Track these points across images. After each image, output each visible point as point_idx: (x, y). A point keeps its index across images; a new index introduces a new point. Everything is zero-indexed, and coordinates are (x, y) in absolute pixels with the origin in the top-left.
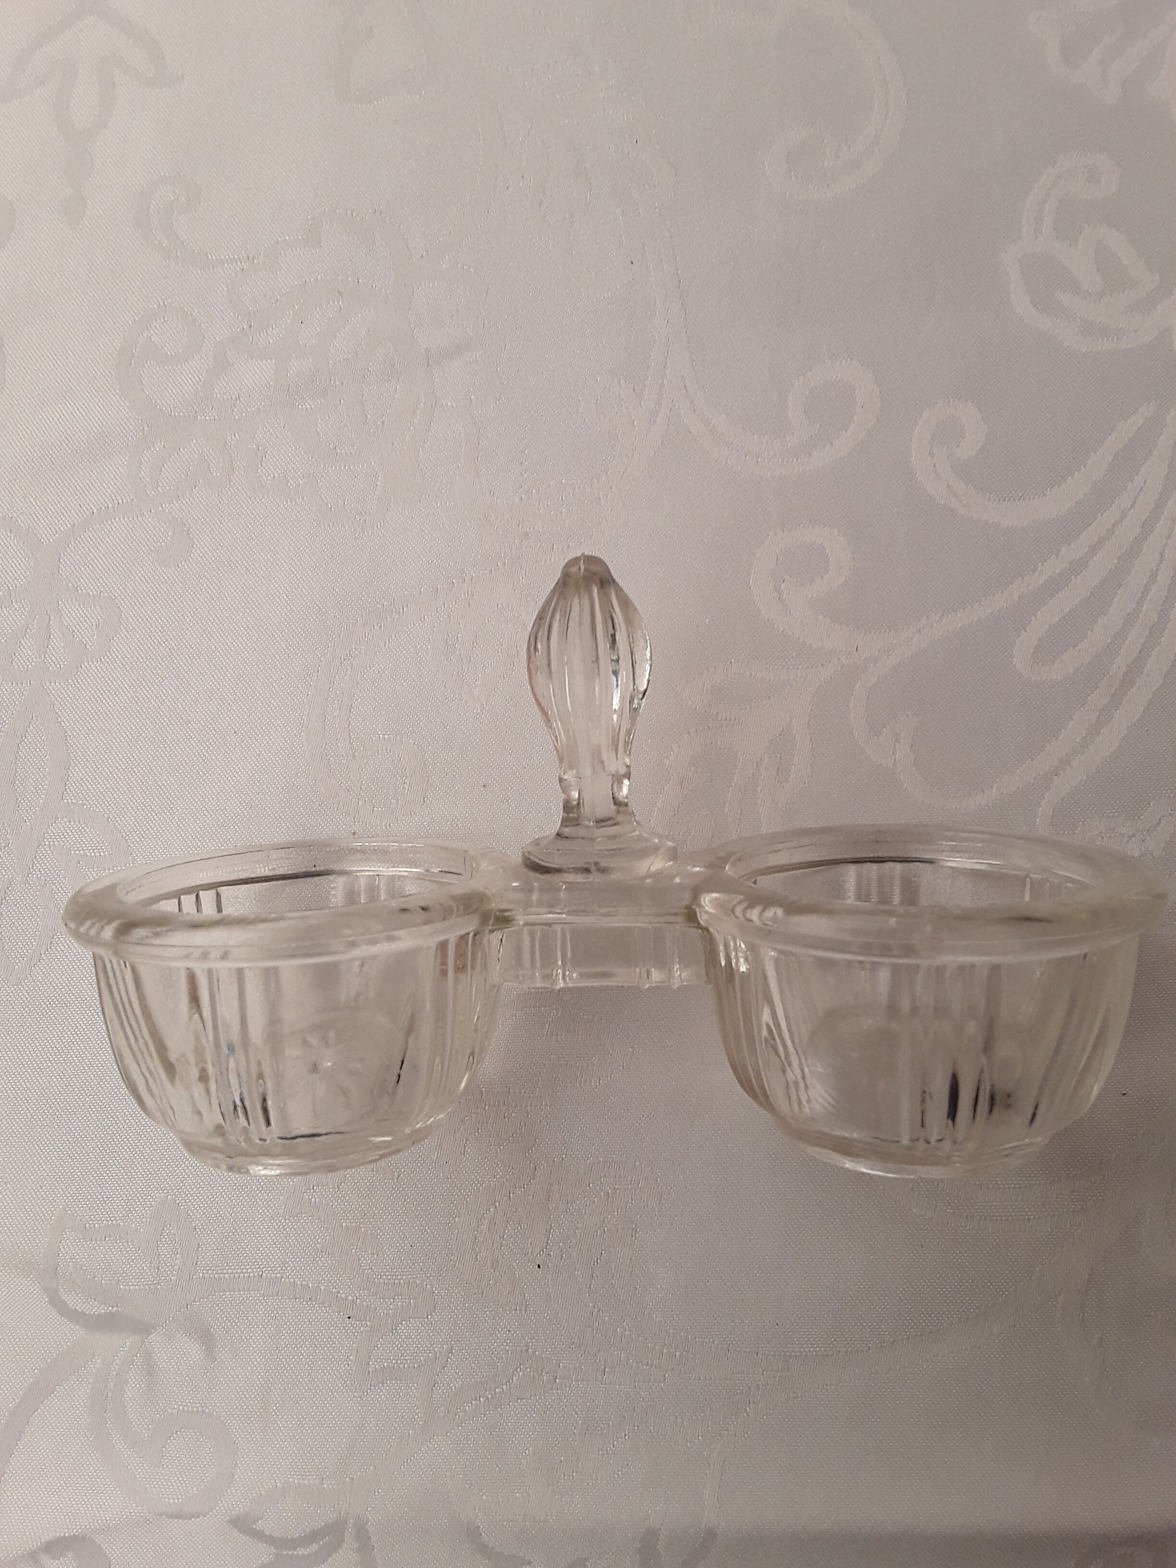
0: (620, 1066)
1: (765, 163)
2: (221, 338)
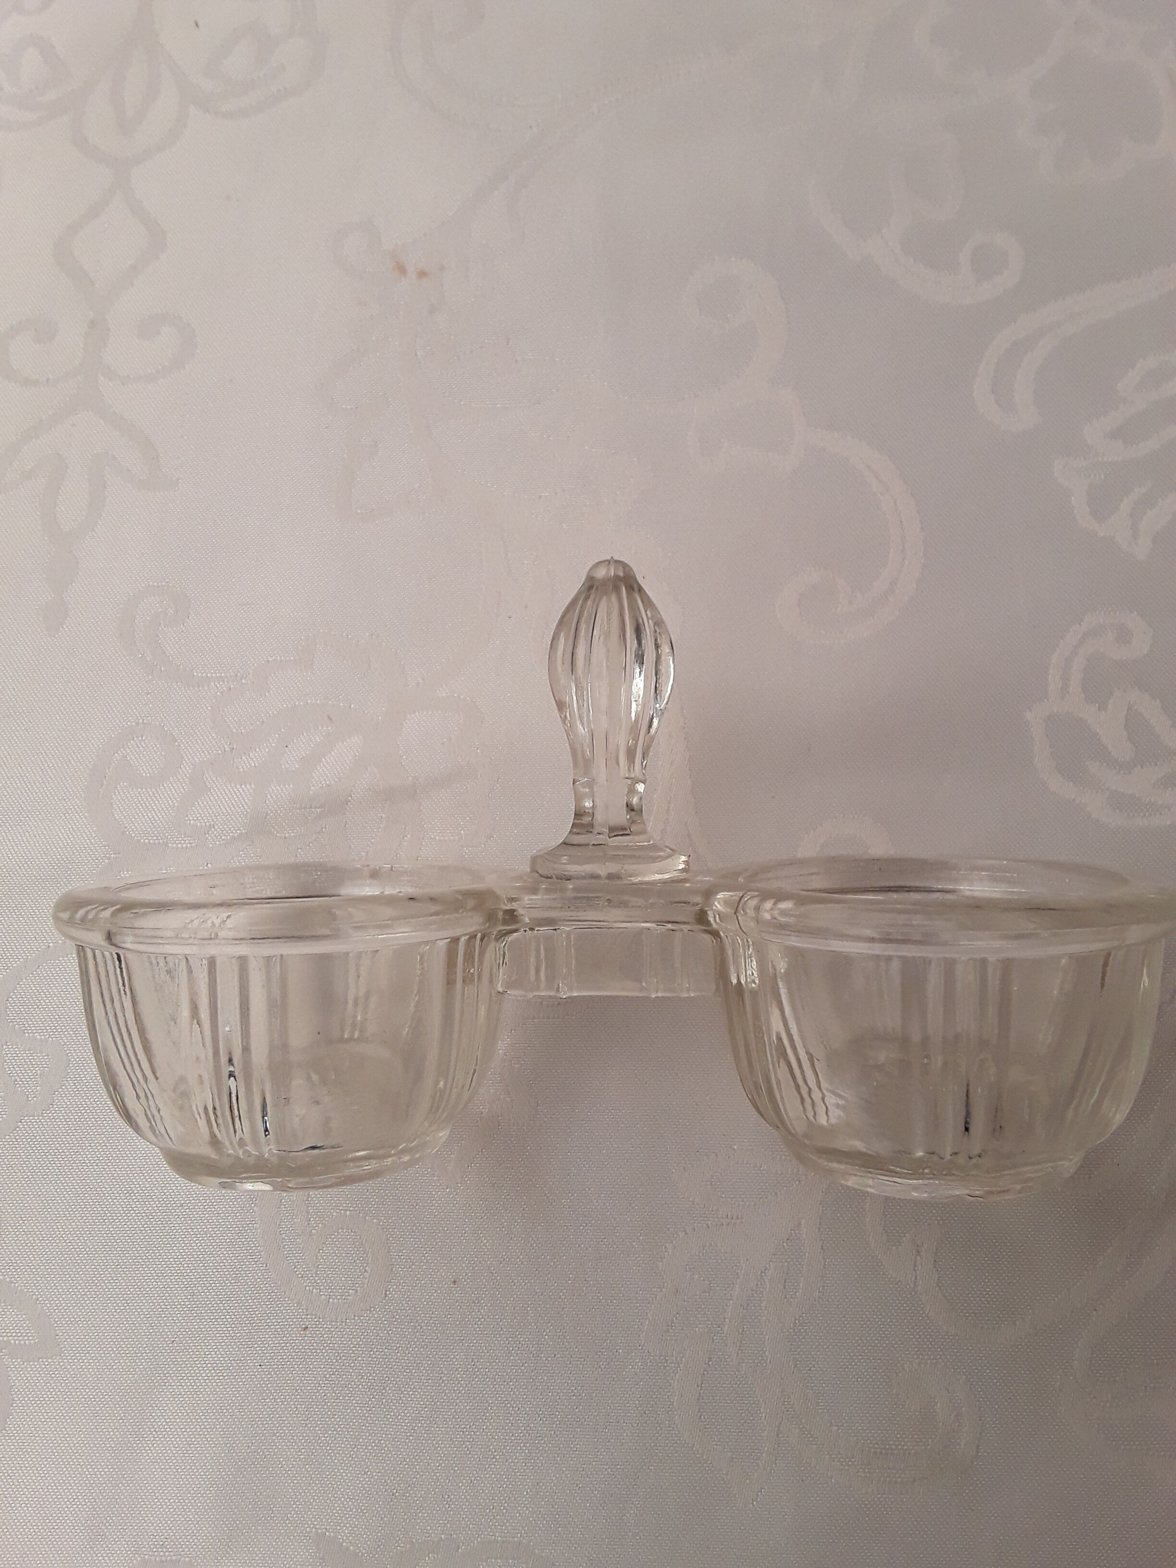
1: (776, 605)
2: (201, 759)
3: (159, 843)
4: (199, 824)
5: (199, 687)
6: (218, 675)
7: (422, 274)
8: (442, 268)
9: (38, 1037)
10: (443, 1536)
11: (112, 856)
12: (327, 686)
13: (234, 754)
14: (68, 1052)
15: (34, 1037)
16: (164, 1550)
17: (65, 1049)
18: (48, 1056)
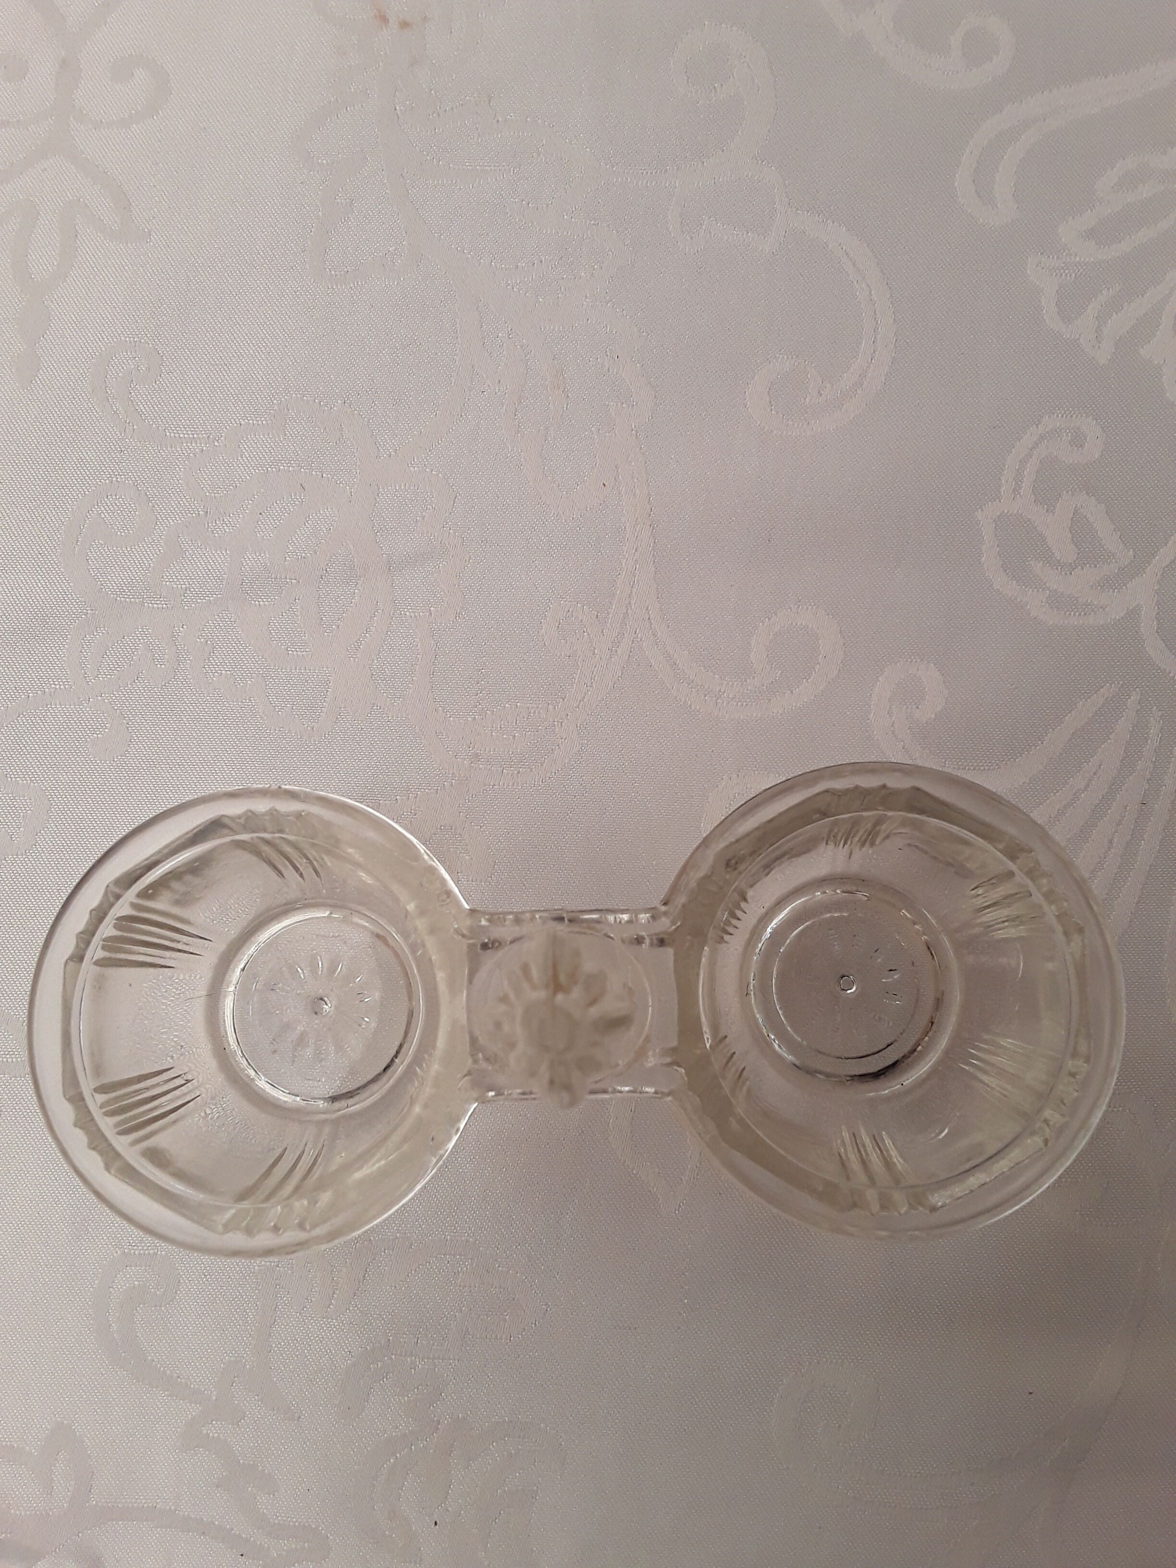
0: (532, 1324)
1: (747, 393)
2: (175, 521)
3: (135, 602)
4: (175, 586)
5: (171, 447)
6: (190, 436)
7: (404, 25)
8: (425, 19)
9: (20, 781)
10: (398, 1234)
11: (89, 612)
12: (299, 452)
13: (208, 518)
14: (49, 796)
15: (16, 781)
16: (143, 1244)
17: (47, 794)
18: (30, 800)
